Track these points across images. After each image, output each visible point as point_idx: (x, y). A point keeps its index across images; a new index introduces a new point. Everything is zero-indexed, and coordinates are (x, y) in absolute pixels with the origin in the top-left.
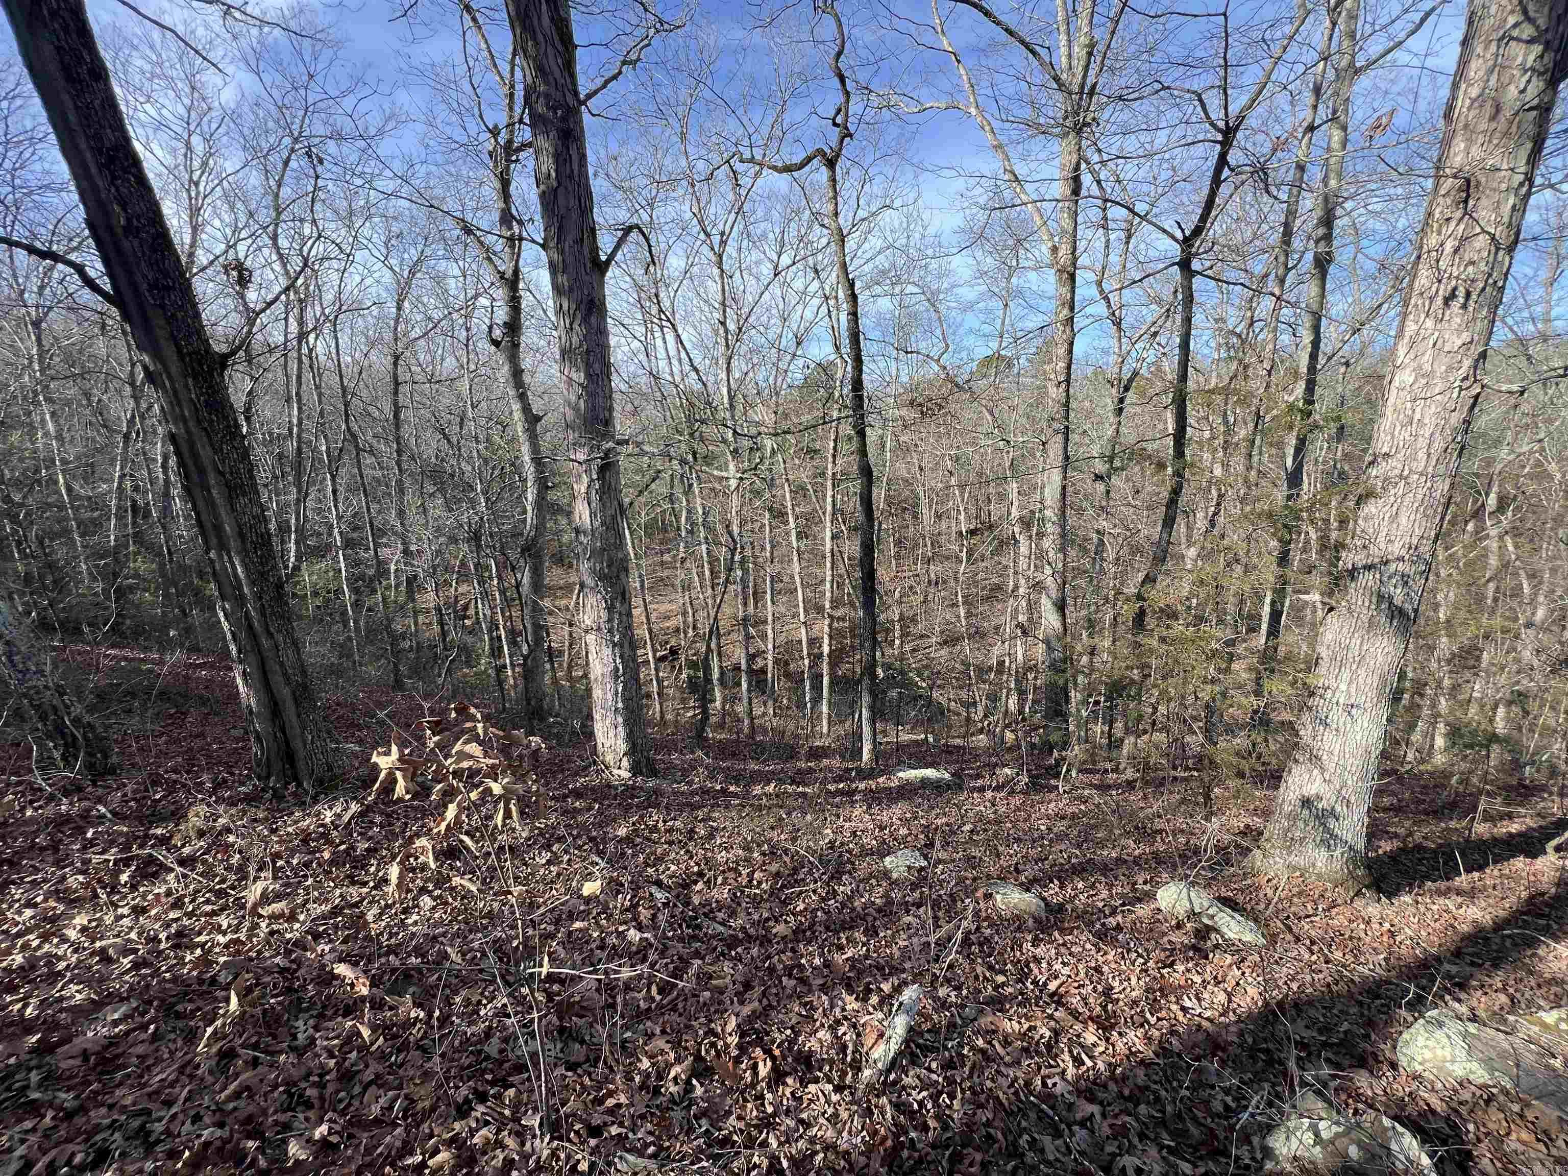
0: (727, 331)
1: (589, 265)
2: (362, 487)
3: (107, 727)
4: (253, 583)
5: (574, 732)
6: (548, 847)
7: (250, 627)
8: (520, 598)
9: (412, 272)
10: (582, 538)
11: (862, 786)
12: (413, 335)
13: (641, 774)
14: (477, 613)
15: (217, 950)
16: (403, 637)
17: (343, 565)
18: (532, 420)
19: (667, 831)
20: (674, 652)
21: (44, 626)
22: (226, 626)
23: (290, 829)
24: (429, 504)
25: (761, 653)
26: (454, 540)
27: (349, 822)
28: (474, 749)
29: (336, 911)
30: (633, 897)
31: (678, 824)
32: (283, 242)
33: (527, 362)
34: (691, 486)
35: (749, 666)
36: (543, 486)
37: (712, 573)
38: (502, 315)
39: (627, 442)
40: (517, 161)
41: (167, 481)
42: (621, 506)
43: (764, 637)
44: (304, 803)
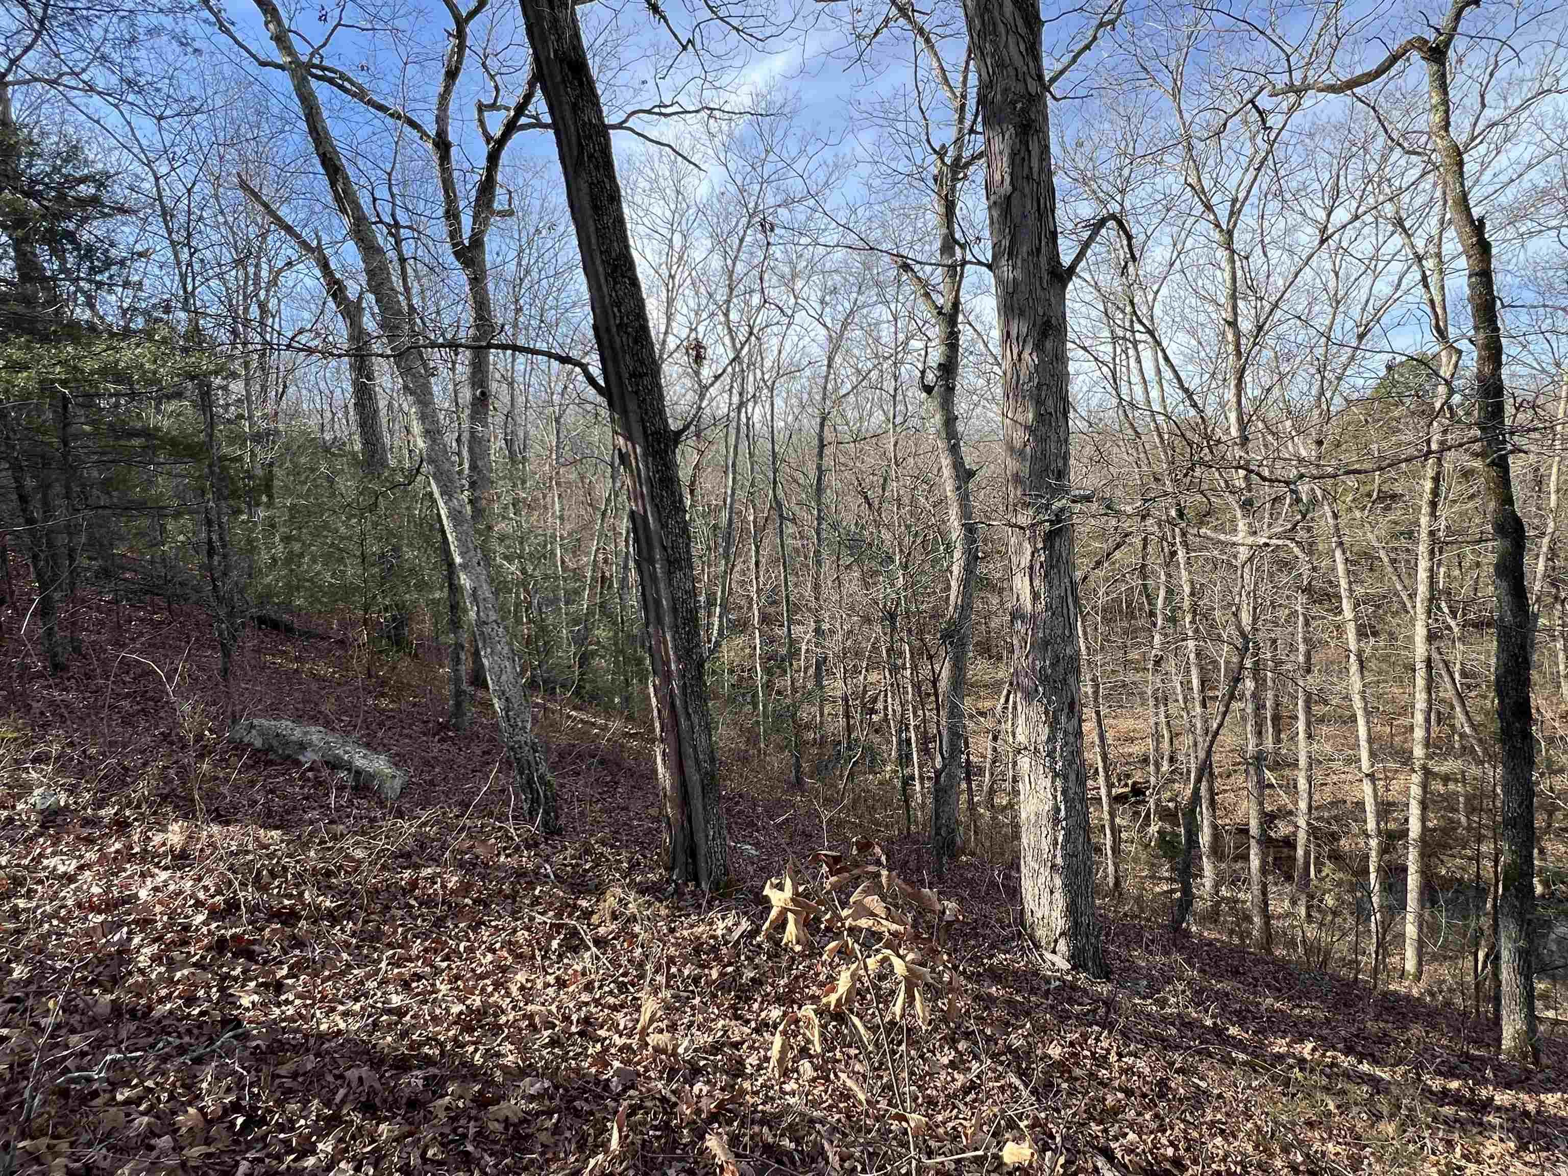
0: (1238, 335)
1: (1046, 277)
2: (783, 560)
3: (562, 786)
4: (679, 660)
5: (993, 884)
6: (952, 1041)
7: (673, 705)
8: (936, 695)
9: (845, 325)
10: (1018, 625)
11: (1503, 1098)
12: (843, 391)
13: (1086, 970)
14: (886, 708)
15: (613, 1051)
16: (808, 727)
17: (758, 641)
18: (964, 475)
19: (1123, 1071)
20: (1138, 791)
21: (532, 685)
22: (654, 701)
23: (685, 933)
24: (845, 577)
25: (1287, 814)
26: (867, 620)
27: (738, 941)
28: (874, 902)
29: (716, 1048)
30: (1069, 1162)
31: (1141, 1065)
32: (734, 316)
33: (961, 407)
34: (1173, 554)
35: (1264, 832)
36: (972, 559)
37: (1203, 683)
38: (936, 356)
39: (1088, 499)
40: (965, 177)
41: (627, 553)
42: (1073, 585)
43: (1292, 788)
44: (700, 906)
